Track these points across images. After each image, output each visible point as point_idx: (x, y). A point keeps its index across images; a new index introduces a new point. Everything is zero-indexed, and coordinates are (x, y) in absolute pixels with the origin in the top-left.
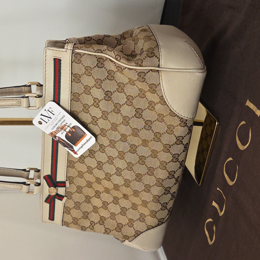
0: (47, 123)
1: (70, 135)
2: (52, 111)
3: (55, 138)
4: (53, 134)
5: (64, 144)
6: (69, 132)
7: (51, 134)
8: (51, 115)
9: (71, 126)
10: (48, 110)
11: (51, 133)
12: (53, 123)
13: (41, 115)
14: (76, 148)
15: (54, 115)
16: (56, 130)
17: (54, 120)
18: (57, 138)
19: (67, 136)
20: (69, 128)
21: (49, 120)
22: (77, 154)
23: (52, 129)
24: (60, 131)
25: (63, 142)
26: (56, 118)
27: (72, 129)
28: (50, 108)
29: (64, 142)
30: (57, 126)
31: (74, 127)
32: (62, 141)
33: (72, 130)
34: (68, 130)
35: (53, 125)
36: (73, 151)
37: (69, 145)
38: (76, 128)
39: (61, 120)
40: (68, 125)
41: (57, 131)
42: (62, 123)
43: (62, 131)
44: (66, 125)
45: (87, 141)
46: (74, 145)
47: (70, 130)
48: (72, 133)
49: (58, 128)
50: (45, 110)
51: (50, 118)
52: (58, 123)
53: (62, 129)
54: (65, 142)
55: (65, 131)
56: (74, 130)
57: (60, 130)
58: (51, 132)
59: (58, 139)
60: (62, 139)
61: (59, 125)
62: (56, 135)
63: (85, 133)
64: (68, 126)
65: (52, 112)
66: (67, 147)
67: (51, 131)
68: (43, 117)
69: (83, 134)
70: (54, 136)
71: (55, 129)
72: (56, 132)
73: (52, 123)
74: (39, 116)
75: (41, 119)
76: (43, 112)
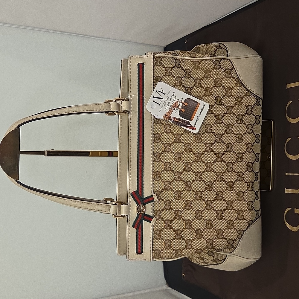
0: (159, 104)
1: (183, 110)
3: (170, 120)
5: (180, 123)
7: (166, 116)
8: (162, 96)
9: (183, 101)
10: (159, 91)
11: (165, 115)
12: (166, 103)
13: (153, 98)
14: (192, 123)
15: (165, 94)
19: (181, 114)
20: (181, 104)
21: (161, 101)
22: (195, 129)
23: (166, 110)
24: (173, 110)
25: (178, 121)
26: (168, 98)
27: (184, 103)
28: (160, 88)
29: (179, 121)
31: (185, 101)
33: (185, 105)
35: (166, 106)
36: (190, 127)
37: (185, 122)
38: (188, 101)
39: (172, 97)
40: (179, 101)
41: (171, 111)
43: (175, 109)
44: (178, 101)
45: (202, 110)
46: (190, 120)
47: (182, 106)
48: (185, 108)
49: (171, 107)
50: (156, 91)
51: (162, 98)
52: (170, 102)
53: (174, 107)
54: (181, 120)
55: (178, 108)
56: (186, 104)
57: (173, 109)
59: (173, 119)
60: (177, 119)
61: (171, 104)
62: (171, 116)
63: (198, 103)
64: (180, 102)
65: (163, 92)
66: (183, 125)
68: (155, 100)
69: (196, 104)
70: (168, 117)
71: (168, 109)
72: (169, 113)
73: (165, 103)
74: (151, 99)
75: (154, 101)
76: (155, 94)
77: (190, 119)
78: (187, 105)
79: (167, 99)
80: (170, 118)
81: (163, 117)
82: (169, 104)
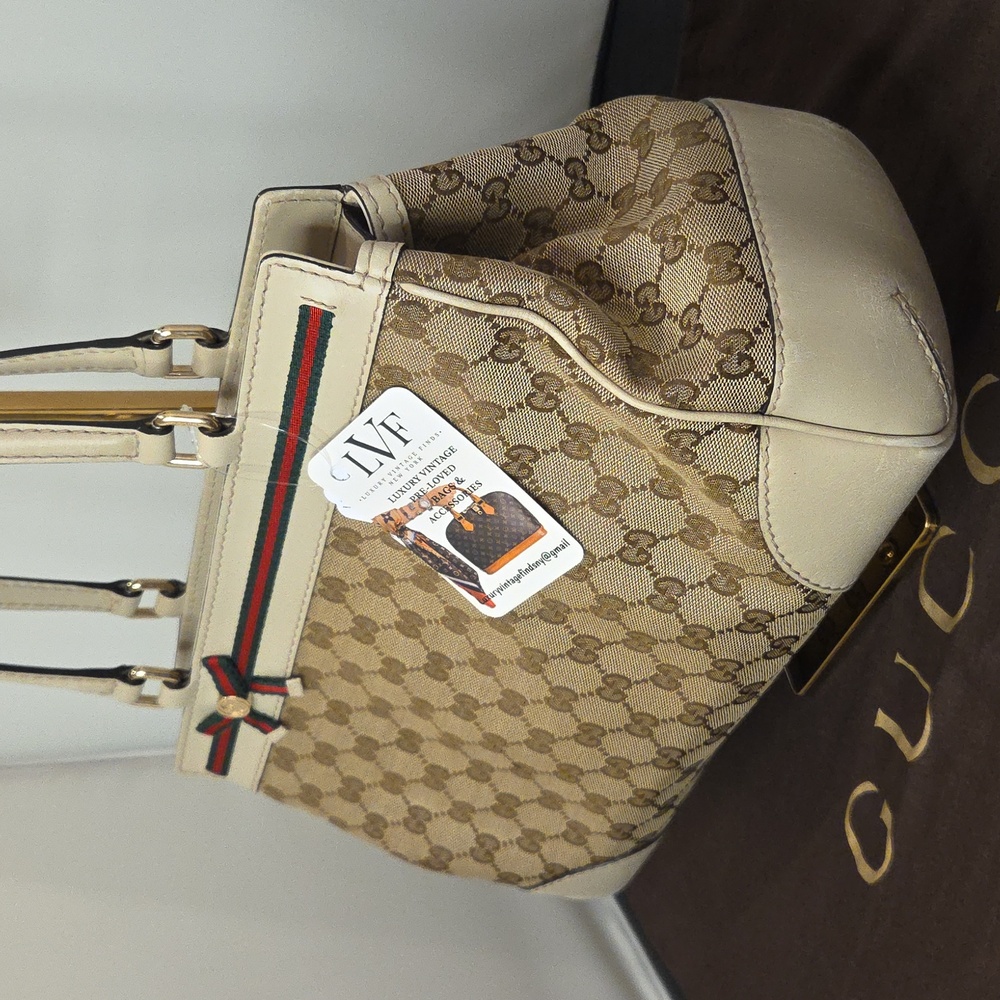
0: (370, 473)
1: (469, 526)
2: (401, 427)
3: (401, 537)
4: (391, 519)
5: (439, 561)
6: (468, 515)
7: (386, 521)
8: (394, 445)
9: (480, 493)
10: (383, 424)
11: (383, 515)
12: (400, 476)
13: (347, 442)
14: (488, 581)
15: (406, 442)
16: (409, 505)
17: (407, 465)
18: (410, 536)
19: (453, 533)
20: (467, 502)
21: (381, 464)
22: (493, 606)
23: (393, 498)
24: (425, 509)
25: (434, 552)
26: (415, 459)
27: (480, 503)
28: (393, 414)
29: (438, 555)
30: (415, 489)
31: (490, 498)
32: (430, 550)
33: (481, 509)
34: (461, 507)
35: (398, 485)
36: (477, 591)
37: (459, 568)
38: (503, 502)
39: (435, 464)
40: (464, 486)
41: (414, 509)
42: (439, 477)
43: (436, 509)
44: (457, 486)
45: (546, 557)
46: (482, 568)
47: (470, 509)
48: (480, 519)
49: (419, 497)
50: (370, 422)
51: (390, 455)
52: (420, 476)
53: (435, 500)
54: (445, 552)
55: (448, 509)
56: (489, 510)
57: (425, 504)
58: (384, 511)
59: (415, 538)
60: (430, 543)
61: (423, 484)
62: (407, 525)
63: (540, 525)
64: (465, 492)
65: (400, 432)
66: (450, 574)
67: (387, 507)
68: (355, 451)
69: (531, 526)
70: (396, 526)
71: (404, 501)
72: (405, 514)
73: (395, 475)
74: (338, 446)
75: (347, 456)
76: (359, 429)
77: (487, 565)
78: (492, 513)
79: (411, 462)
80: (402, 531)
81: (374, 519)
82: (413, 483)
